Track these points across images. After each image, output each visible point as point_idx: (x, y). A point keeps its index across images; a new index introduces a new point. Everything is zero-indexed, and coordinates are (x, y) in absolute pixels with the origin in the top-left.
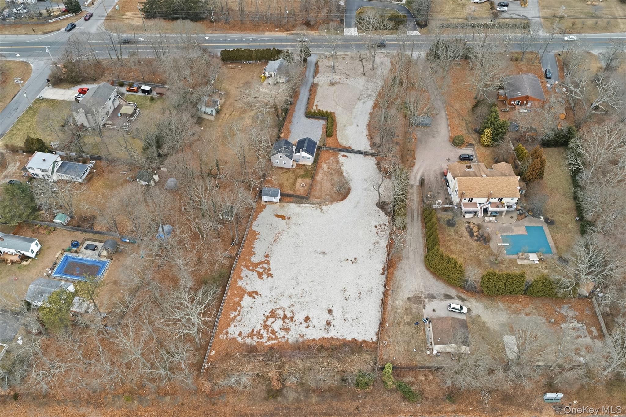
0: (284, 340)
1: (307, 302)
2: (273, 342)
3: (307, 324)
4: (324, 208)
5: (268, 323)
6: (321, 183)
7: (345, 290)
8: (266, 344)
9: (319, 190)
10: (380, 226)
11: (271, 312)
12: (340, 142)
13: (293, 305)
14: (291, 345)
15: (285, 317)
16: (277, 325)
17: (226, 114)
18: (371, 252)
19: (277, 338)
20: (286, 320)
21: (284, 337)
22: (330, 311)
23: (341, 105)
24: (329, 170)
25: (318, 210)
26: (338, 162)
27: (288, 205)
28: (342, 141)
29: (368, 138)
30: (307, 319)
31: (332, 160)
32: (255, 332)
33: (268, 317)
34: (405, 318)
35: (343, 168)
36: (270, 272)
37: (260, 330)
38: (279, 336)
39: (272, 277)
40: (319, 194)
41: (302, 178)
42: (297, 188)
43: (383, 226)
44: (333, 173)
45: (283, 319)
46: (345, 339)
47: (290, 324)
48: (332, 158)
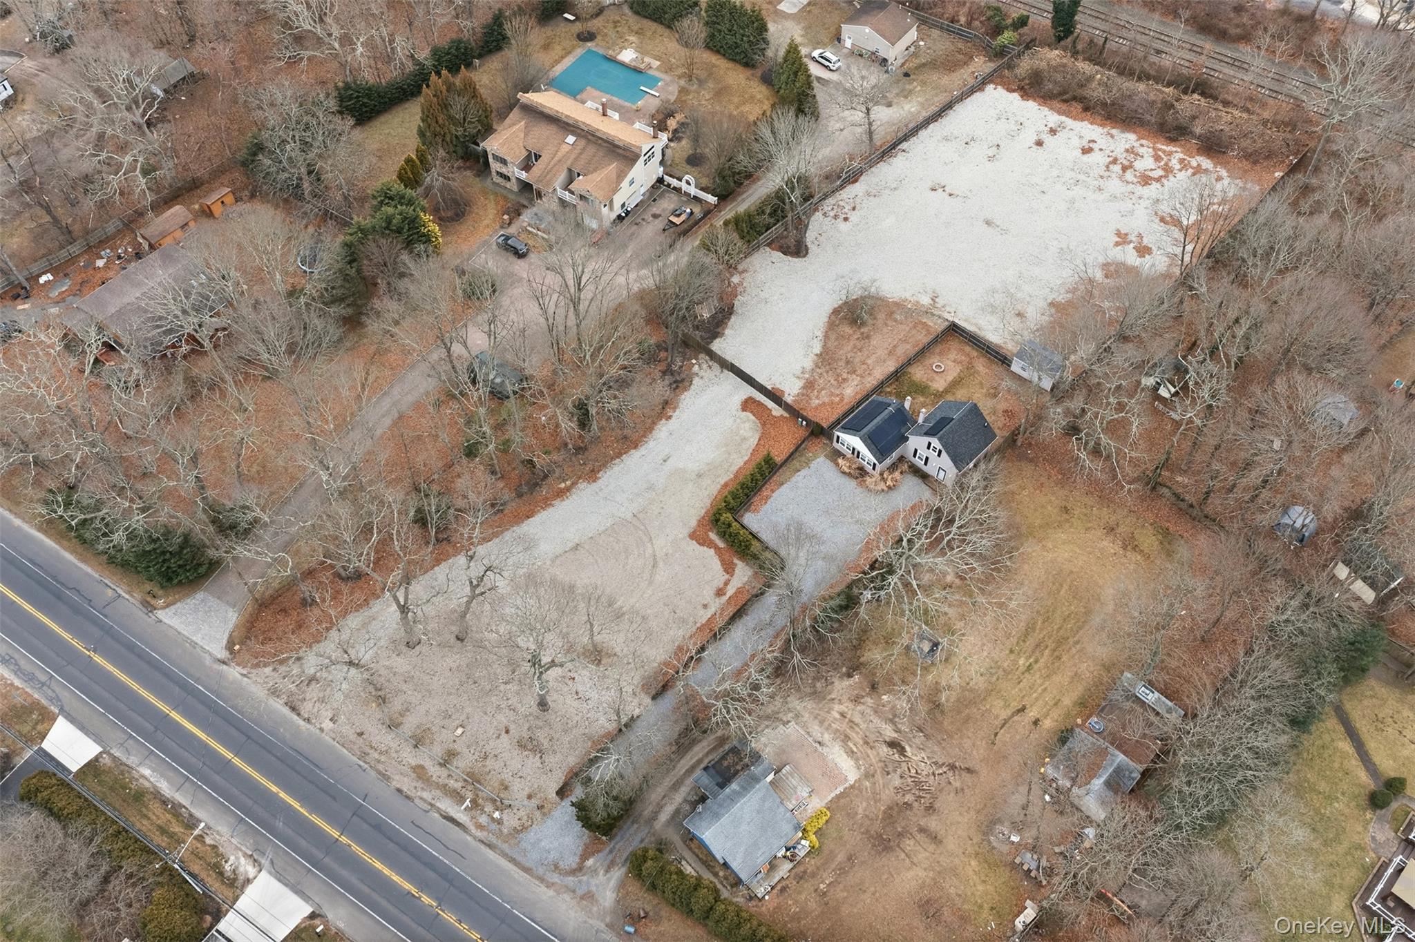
0: (1144, 142)
1: (1073, 170)
2: (1164, 147)
3: (1091, 145)
4: (926, 300)
5: (1160, 173)
6: (890, 353)
7: (991, 158)
8: (1179, 150)
9: (906, 341)
10: (836, 217)
11: (1146, 183)
12: (757, 436)
13: (1102, 177)
14: (1135, 132)
15: (1124, 169)
16: (1146, 163)
17: (1036, 722)
18: (894, 185)
19: (1154, 149)
20: (1126, 163)
21: (1142, 145)
22: (1039, 143)
23: (649, 551)
24: (845, 376)
25: (940, 302)
26: (809, 385)
27: (1005, 343)
28: (748, 434)
29: (675, 409)
30: (1086, 151)
31: (817, 397)
32: (1190, 171)
33: (1158, 180)
34: (919, 88)
35: (808, 364)
36: (1118, 239)
37: (1180, 170)
38: (1151, 150)
39: (1118, 230)
40: (914, 332)
41: (927, 387)
42: (958, 368)
43: (832, 214)
44: (842, 363)
45: (1131, 167)
46: (1040, 105)
47: (1119, 156)
48: (815, 402)
